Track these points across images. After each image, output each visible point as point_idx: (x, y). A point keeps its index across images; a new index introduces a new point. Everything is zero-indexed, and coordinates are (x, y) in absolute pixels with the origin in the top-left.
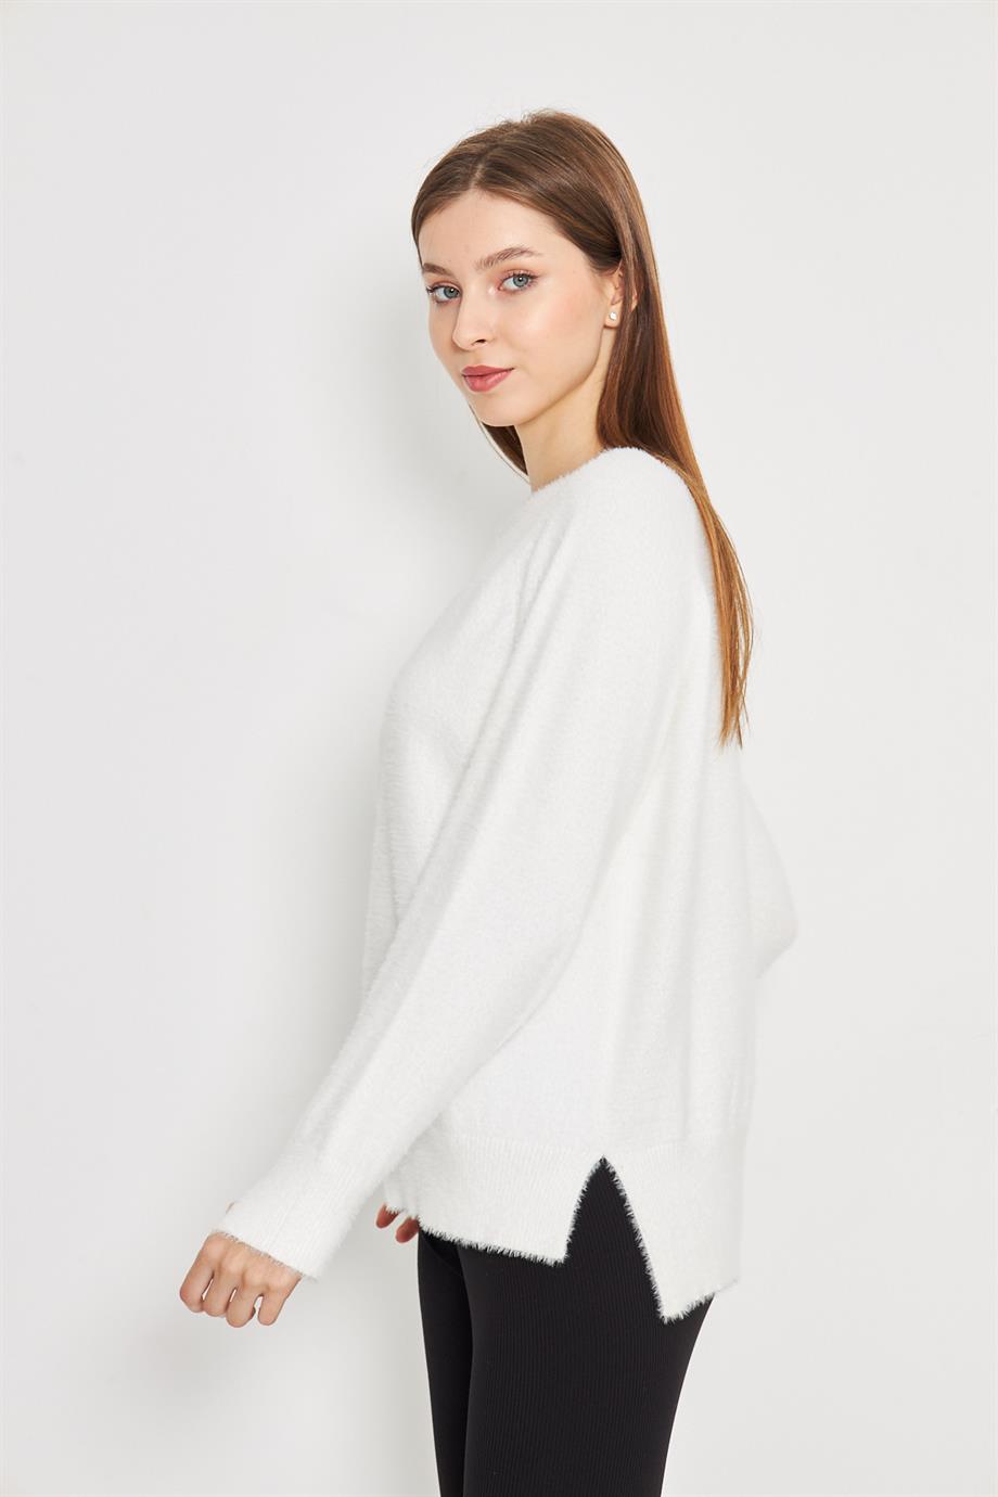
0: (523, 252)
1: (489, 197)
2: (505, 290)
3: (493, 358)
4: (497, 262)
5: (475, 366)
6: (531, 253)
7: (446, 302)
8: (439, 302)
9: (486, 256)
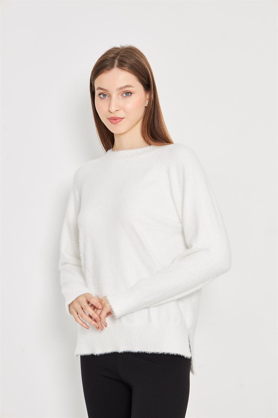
0: (130, 86)
1: (121, 71)
2: (123, 96)
3: (120, 115)
4: (123, 89)
5: (114, 117)
6: (132, 87)
7: (103, 98)
8: (101, 98)
9: (120, 87)
